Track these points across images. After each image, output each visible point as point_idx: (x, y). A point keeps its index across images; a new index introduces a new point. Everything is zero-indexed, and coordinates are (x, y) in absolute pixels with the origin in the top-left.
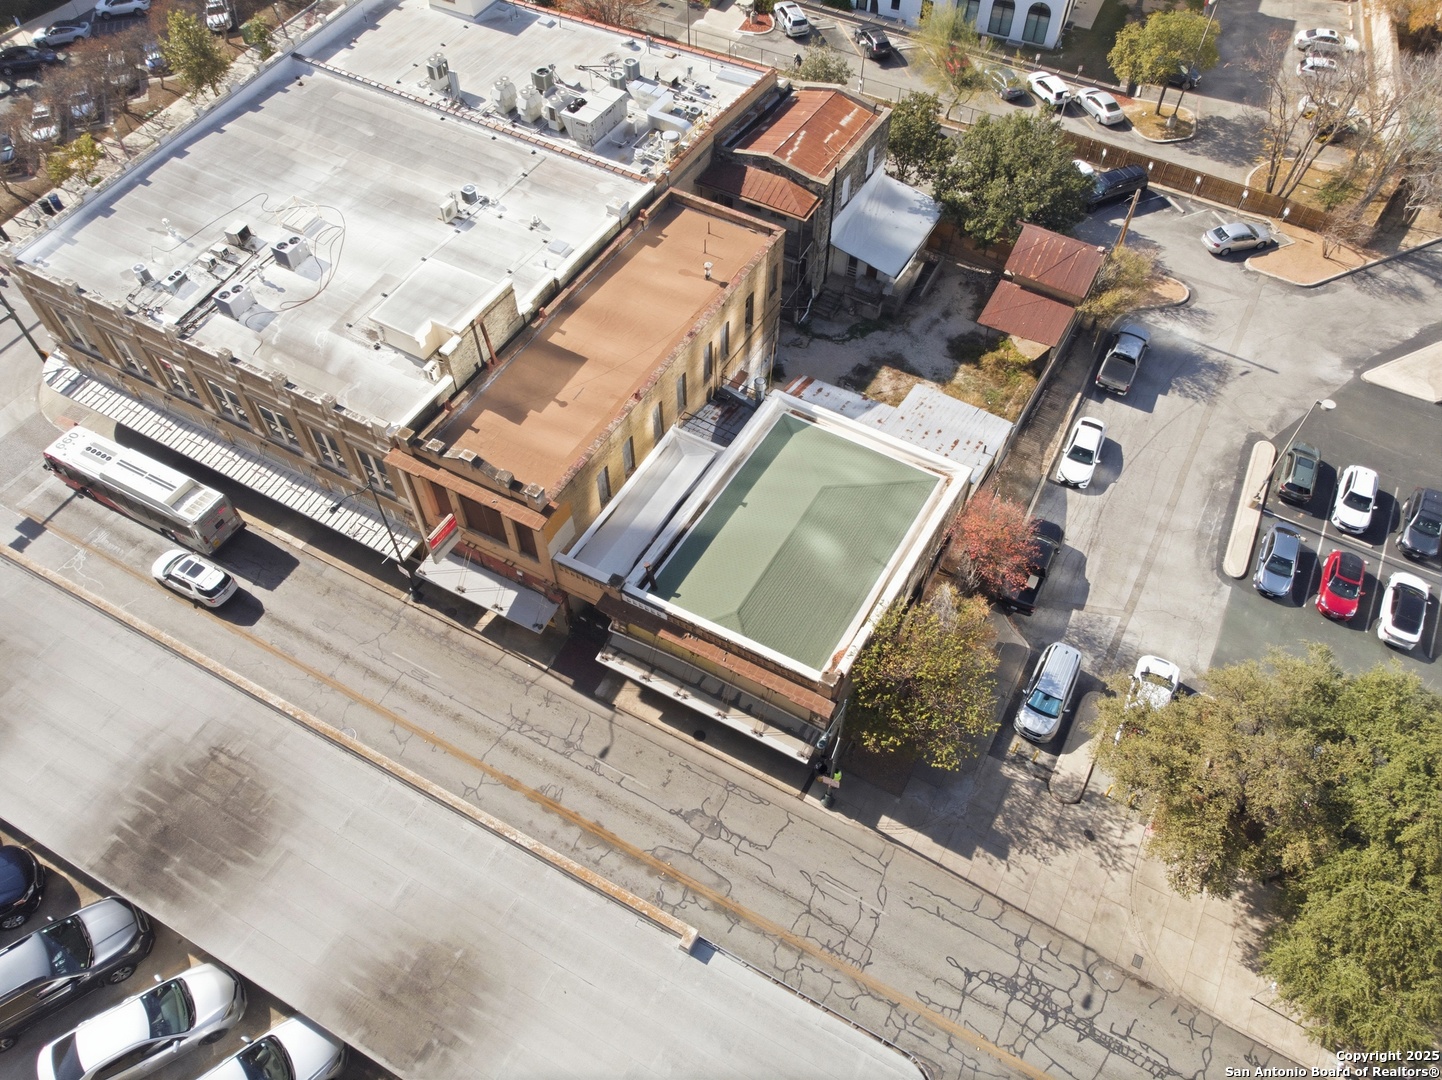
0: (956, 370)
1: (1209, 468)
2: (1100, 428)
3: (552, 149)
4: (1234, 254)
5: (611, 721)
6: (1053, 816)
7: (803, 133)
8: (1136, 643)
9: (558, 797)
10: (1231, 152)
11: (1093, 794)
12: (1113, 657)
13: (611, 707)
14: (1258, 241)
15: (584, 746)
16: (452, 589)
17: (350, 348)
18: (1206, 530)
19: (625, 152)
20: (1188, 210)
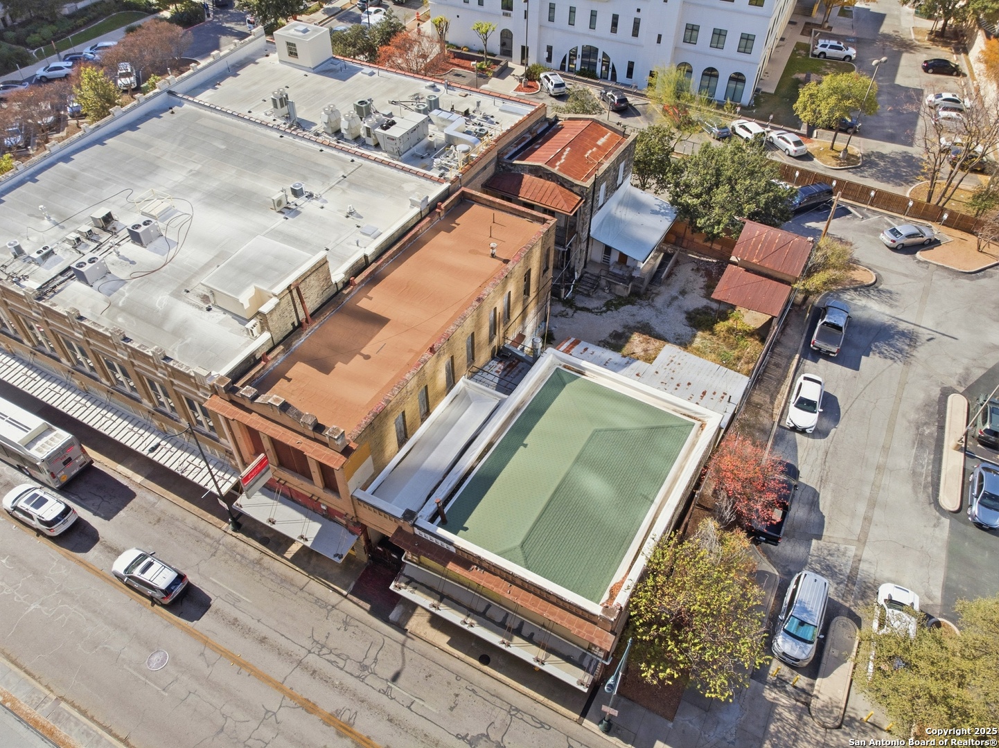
0: (694, 336)
1: (913, 416)
2: (819, 383)
3: (367, 158)
4: (908, 249)
5: (403, 645)
6: (818, 742)
7: (568, 149)
8: (873, 571)
9: (352, 721)
10: (891, 176)
11: (853, 719)
12: (854, 584)
13: (404, 631)
14: (925, 238)
15: (378, 669)
16: (264, 521)
17: (185, 311)
18: (919, 470)
19: (427, 162)
20: (864, 216)
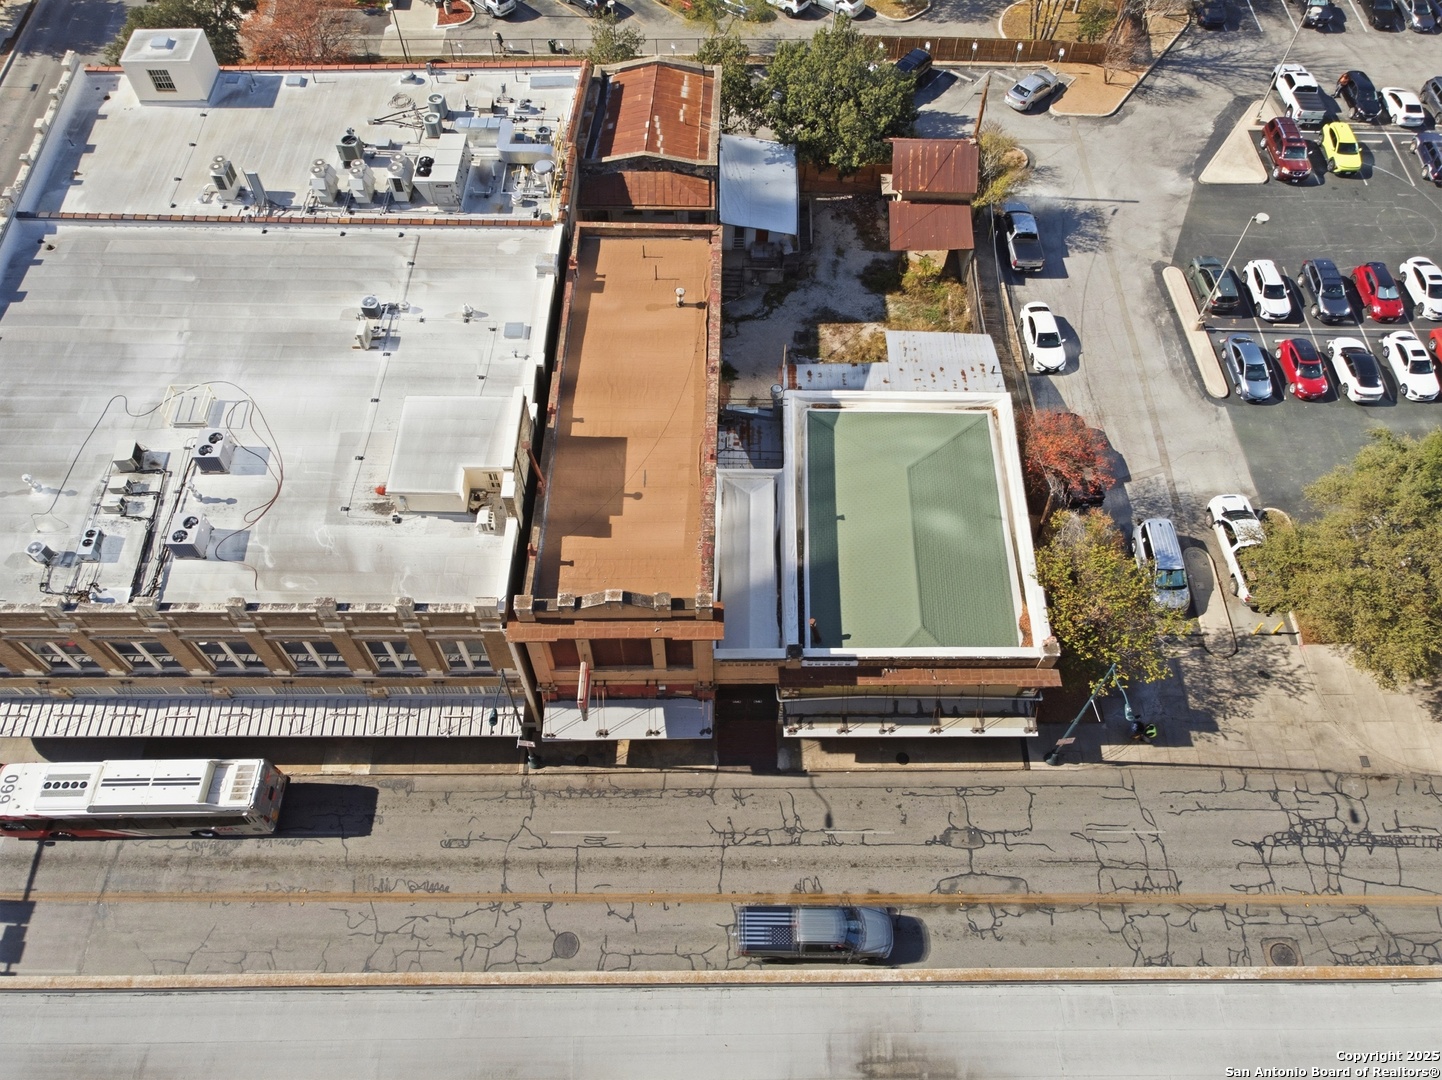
0: (884, 304)
1: (1143, 309)
2: (1046, 309)
3: (420, 223)
4: (1040, 106)
5: (813, 788)
7: (656, 118)
8: (1189, 490)
9: (818, 888)
11: (1244, 638)
12: (1181, 511)
13: (804, 773)
14: (1052, 86)
15: (806, 825)
18: (1176, 366)
20: (975, 78)
